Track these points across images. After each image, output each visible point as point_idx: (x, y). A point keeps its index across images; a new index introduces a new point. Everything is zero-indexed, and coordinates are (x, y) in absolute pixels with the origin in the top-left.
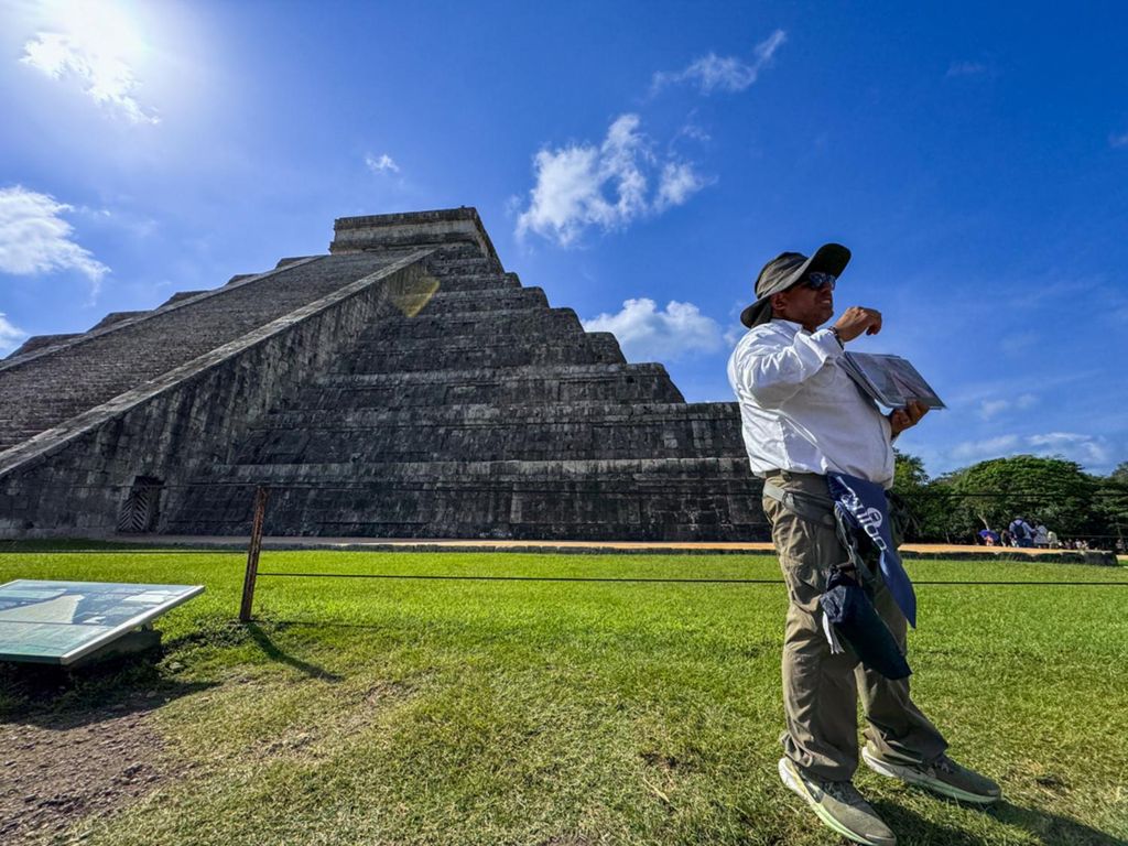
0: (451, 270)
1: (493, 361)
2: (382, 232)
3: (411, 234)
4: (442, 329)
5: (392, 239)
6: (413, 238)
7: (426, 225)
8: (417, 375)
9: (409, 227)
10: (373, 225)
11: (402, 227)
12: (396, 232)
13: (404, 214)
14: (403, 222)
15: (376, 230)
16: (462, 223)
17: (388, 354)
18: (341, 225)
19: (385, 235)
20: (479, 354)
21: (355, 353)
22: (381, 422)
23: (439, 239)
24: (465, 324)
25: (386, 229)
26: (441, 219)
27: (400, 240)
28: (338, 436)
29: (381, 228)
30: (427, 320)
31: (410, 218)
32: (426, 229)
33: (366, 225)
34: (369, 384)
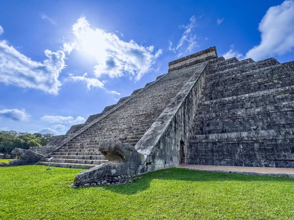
0: (218, 65)
1: (281, 84)
2: (183, 63)
3: (193, 61)
4: (238, 80)
5: (187, 64)
6: (194, 62)
7: (198, 57)
8: (252, 94)
9: (192, 59)
10: (180, 62)
11: (190, 60)
12: (188, 62)
13: (190, 55)
14: (190, 58)
15: (181, 63)
16: (211, 53)
17: (224, 91)
18: (171, 64)
19: (185, 63)
20: (271, 83)
21: (210, 93)
22: (259, 112)
23: (204, 60)
24: (248, 76)
25: (185, 61)
26: (203, 53)
27: (190, 63)
28: (236, 120)
29: (183, 62)
30: (230, 78)
31: (192, 56)
32: (198, 58)
33: (178, 62)
34: (230, 101)
